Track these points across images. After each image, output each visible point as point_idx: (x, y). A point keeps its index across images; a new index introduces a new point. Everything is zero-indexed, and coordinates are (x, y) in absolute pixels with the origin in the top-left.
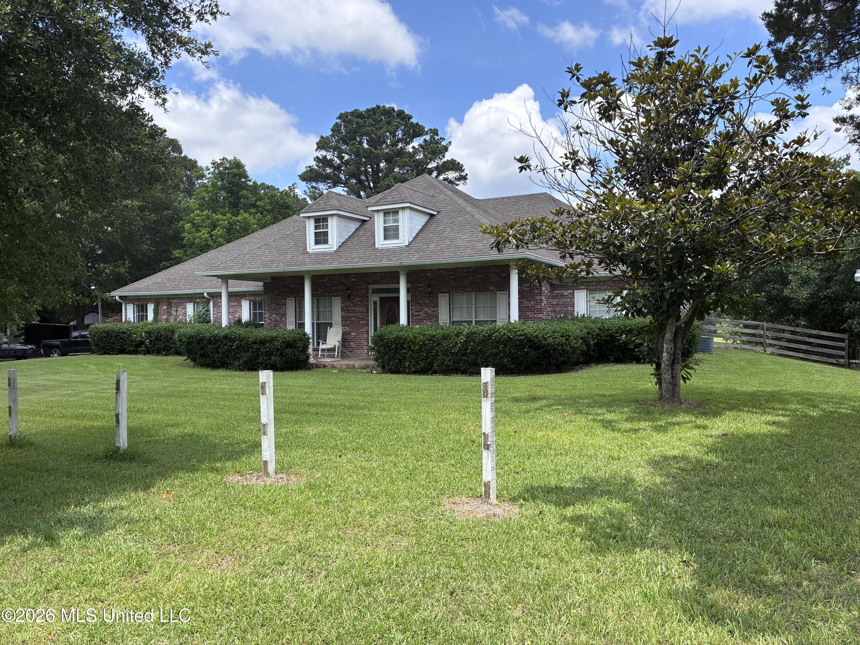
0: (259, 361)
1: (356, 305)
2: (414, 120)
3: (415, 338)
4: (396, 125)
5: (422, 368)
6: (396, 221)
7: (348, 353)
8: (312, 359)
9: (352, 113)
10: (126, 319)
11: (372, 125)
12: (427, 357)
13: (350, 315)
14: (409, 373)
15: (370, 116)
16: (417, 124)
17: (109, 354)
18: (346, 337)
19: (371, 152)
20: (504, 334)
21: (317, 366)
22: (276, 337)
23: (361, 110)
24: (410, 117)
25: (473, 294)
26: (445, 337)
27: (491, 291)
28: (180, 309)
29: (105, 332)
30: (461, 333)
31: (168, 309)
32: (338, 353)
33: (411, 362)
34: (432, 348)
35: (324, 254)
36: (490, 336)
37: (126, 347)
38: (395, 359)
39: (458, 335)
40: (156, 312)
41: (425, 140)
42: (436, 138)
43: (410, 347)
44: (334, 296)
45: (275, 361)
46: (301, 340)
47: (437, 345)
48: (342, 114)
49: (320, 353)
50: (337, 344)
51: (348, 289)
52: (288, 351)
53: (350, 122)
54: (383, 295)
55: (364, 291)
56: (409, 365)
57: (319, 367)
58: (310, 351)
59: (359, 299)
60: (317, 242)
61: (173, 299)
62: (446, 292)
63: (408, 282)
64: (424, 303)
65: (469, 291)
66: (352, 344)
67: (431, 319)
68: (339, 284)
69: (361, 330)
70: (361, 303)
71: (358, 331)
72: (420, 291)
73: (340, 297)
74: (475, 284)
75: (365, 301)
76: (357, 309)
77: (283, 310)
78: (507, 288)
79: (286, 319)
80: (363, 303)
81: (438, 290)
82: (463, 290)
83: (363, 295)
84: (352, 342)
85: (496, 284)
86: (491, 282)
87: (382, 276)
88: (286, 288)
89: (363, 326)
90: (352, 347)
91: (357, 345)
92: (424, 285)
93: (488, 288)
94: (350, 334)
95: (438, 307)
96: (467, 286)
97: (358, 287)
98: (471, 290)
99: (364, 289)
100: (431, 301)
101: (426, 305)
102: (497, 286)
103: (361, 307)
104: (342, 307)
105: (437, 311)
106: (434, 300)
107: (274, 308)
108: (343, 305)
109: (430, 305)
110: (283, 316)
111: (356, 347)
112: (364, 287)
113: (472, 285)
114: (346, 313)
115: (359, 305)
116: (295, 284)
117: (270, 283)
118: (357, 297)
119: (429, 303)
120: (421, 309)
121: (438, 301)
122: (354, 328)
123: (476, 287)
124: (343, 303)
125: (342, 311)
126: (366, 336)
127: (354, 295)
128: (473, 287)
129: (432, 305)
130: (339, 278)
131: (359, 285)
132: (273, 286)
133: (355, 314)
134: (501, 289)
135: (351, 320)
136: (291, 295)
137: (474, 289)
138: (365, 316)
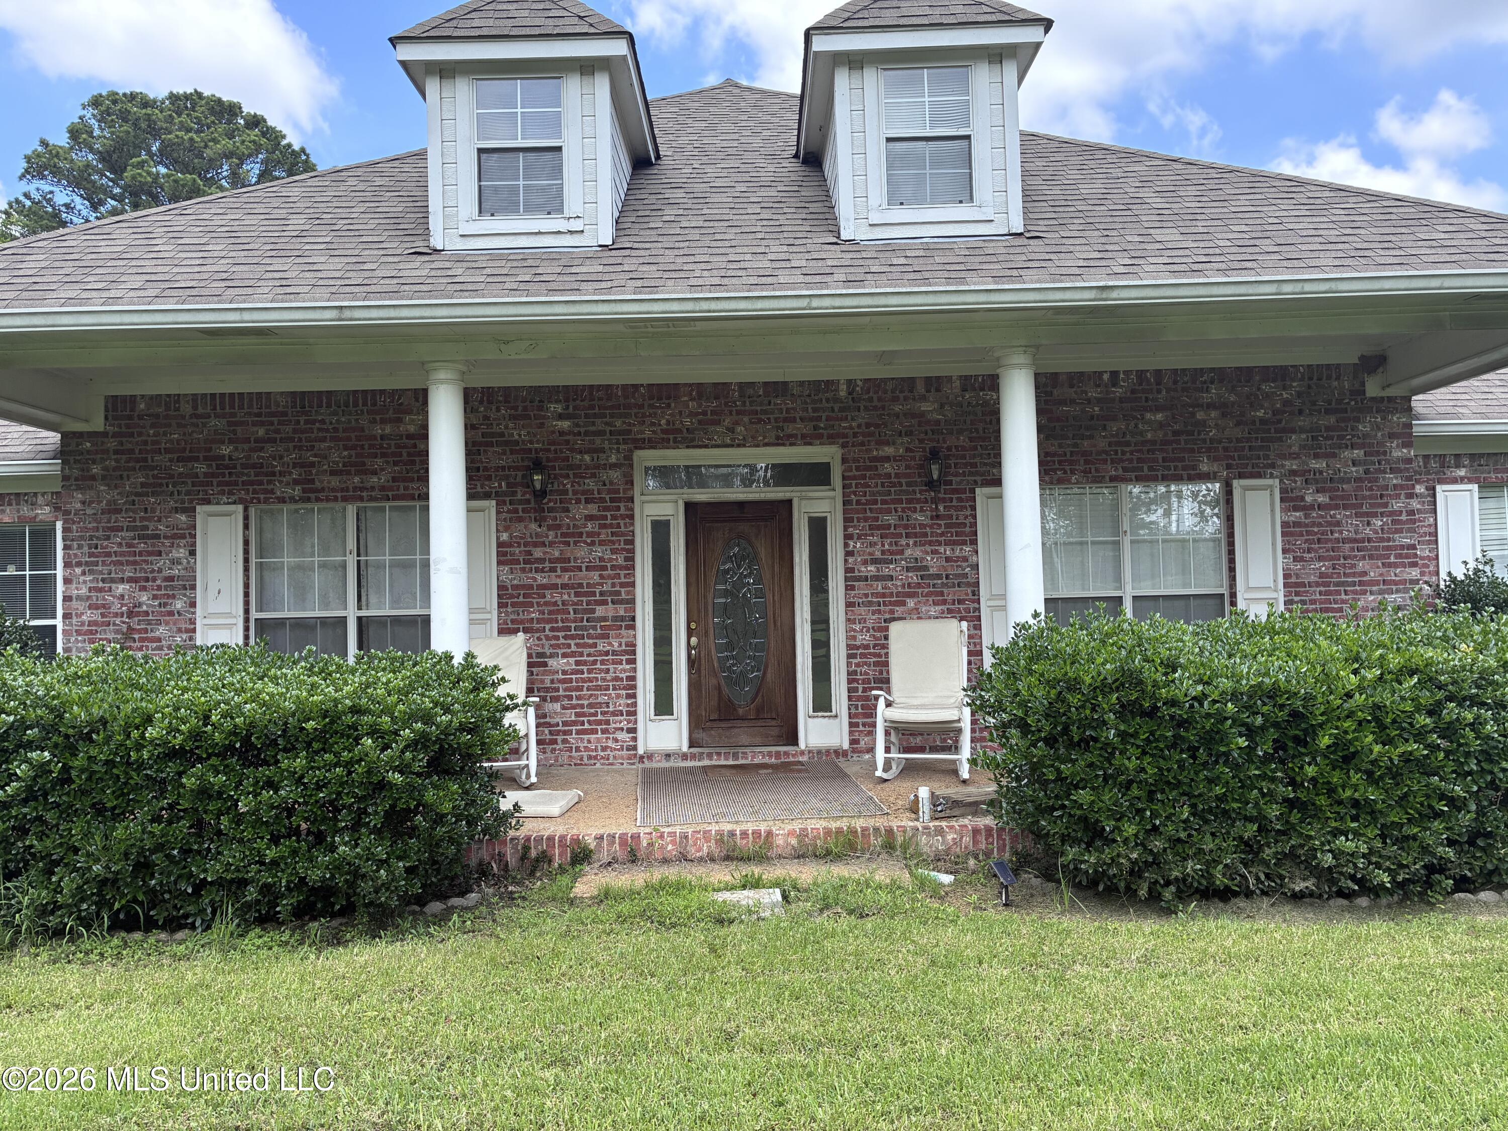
1: (573, 536)
6: (962, 112)
13: (541, 579)
25: (1124, 489)
51: (538, 466)
54: (701, 496)
55: (615, 475)
60: (493, 203)
64: (906, 527)
65: (1113, 479)
66: (557, 706)
67: (942, 594)
68: (491, 444)
69: (602, 646)
70: (604, 526)
71: (586, 651)
72: (889, 476)
73: (494, 503)
74: (1137, 451)
75: (623, 517)
76: (582, 552)
77: (175, 562)
78: (1273, 466)
79: (193, 604)
80: (611, 526)
81: (971, 474)
82: (1085, 472)
83: (609, 492)
84: (555, 699)
85: (1226, 449)
86: (1204, 441)
87: (704, 413)
88: (196, 459)
89: (609, 628)
90: (553, 721)
91: (577, 715)
92: (908, 450)
93: (1194, 468)
94: (545, 664)
95: (974, 542)
96: (1104, 456)
97: (587, 458)
98: (1120, 472)
99: (613, 466)
100: (938, 517)
101: (916, 535)
102: (1233, 458)
103: (602, 543)
104: (500, 545)
105: (965, 559)
106: (952, 512)
107: (122, 554)
108: (505, 537)
109: (937, 535)
110: (173, 588)
111: (574, 723)
112: (613, 459)
113: (1123, 453)
114: (523, 570)
115: (589, 535)
116: (248, 440)
117: (105, 434)
118: (578, 501)
119: (931, 527)
120: (892, 553)
121: (975, 517)
122: (565, 637)
123: (1140, 460)
124: (506, 529)
125: (499, 563)
126: (625, 671)
127: (566, 492)
128: (1131, 461)
129: (942, 534)
130: (486, 418)
131: (588, 451)
132: (116, 452)
133: (567, 575)
134: (1250, 469)
135: (546, 604)
136: (223, 493)
137: (1134, 470)
138: (622, 585)
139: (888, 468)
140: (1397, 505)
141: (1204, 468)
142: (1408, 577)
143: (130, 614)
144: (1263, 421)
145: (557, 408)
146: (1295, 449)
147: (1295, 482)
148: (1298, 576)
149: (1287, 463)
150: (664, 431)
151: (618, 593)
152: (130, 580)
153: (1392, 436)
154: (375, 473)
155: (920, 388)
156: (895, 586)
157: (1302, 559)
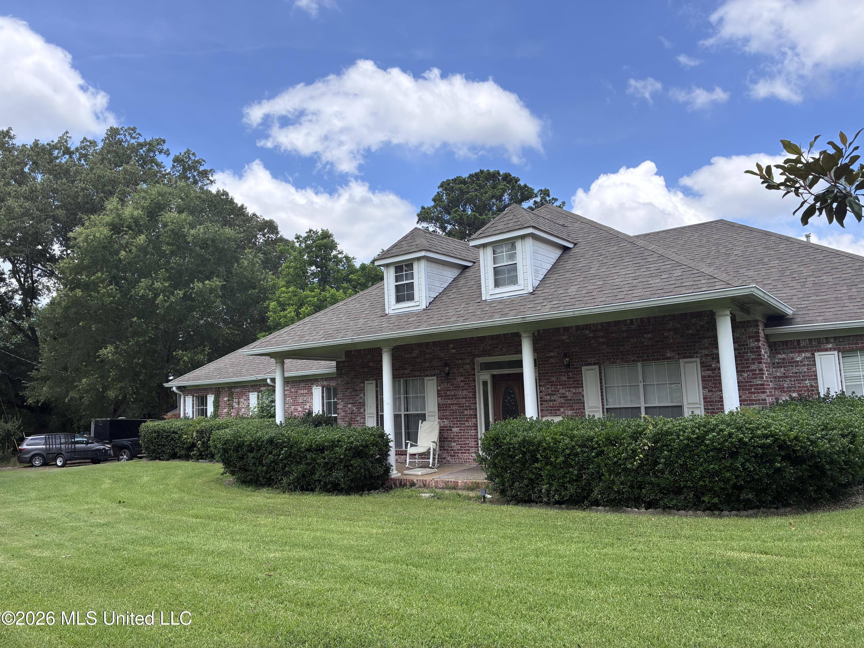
0: (316, 477)
1: (457, 387)
2: (522, 183)
3: (556, 442)
4: (502, 188)
5: (571, 496)
6: (512, 256)
7: (449, 458)
8: (395, 472)
9: (454, 181)
10: (185, 414)
11: (476, 190)
12: (579, 477)
13: (449, 402)
14: (548, 504)
15: (473, 181)
16: (525, 186)
17: (160, 460)
18: (445, 435)
19: (476, 218)
20: (730, 435)
21: (402, 484)
22: (339, 441)
23: (464, 177)
24: (517, 180)
25: (639, 364)
26: (611, 441)
27: (670, 358)
28: (242, 400)
29: (155, 432)
30: (641, 433)
31: (229, 400)
32: (434, 459)
33: (551, 485)
34: (589, 460)
35: (408, 315)
36: (701, 438)
37: (177, 450)
38: (523, 478)
39: (636, 436)
40: (216, 405)
41: (535, 202)
42: (548, 199)
43: (546, 458)
44: (427, 376)
45: (337, 478)
46: (375, 444)
47: (598, 455)
48: (444, 182)
49: (408, 460)
50: (432, 446)
51: (446, 365)
52: (356, 462)
53: (452, 189)
54: (496, 372)
55: (468, 367)
56: (548, 491)
57: (405, 485)
58: (392, 459)
59: (462, 378)
60: (399, 299)
61: (235, 387)
62: (594, 364)
63: (536, 350)
64: (559, 382)
65: (633, 361)
66: (455, 444)
67: (572, 406)
68: (434, 359)
69: (467, 424)
70: (465, 384)
71: (462, 426)
72: (552, 363)
73: (436, 377)
74: (641, 350)
75: (471, 381)
76: (460, 392)
77: (361, 398)
78: (697, 353)
79: (365, 411)
80: (468, 384)
81: (581, 361)
82: (622, 359)
83: (467, 372)
84: (454, 442)
85: (677, 347)
86: (668, 344)
87: (493, 344)
88: (365, 367)
89: (468, 418)
90: (454, 449)
91: (461, 447)
92: (558, 353)
93: (664, 355)
94: (451, 430)
95: (582, 387)
96: (629, 352)
97: (460, 361)
98: (635, 358)
99: (468, 364)
100: (570, 378)
101: (562, 385)
102: (680, 350)
103: (466, 390)
104: (438, 391)
105: (580, 393)
106: (575, 376)
107: (350, 396)
108: (439, 388)
109: (570, 384)
110: (360, 405)
111: (460, 450)
112: (468, 362)
113: (636, 351)
114: (444, 399)
115: (462, 387)
116: (376, 361)
117: (345, 361)
118: (458, 376)
119: (568, 381)
120: (555, 391)
121: (582, 377)
122: (456, 421)
123: (642, 353)
124: (440, 385)
125: (438, 397)
126: (473, 433)
127: (455, 373)
128: (639, 354)
129: (572, 384)
130: (434, 350)
131: (461, 359)
132: (348, 366)
133: (456, 400)
134: (688, 354)
135: (451, 410)
136: (371, 377)
137: (640, 357)
138: (472, 404)
139: (552, 360)
140: (753, 367)
141: (668, 355)
142: (761, 398)
143: (352, 413)
144: (692, 335)
145: (451, 346)
146: (707, 345)
147: (707, 359)
148: (710, 398)
149: (703, 351)
150: (482, 352)
151: (470, 406)
152: (352, 403)
153: (750, 337)
154: (406, 369)
155: (562, 331)
156: (556, 403)
157: (711, 391)
